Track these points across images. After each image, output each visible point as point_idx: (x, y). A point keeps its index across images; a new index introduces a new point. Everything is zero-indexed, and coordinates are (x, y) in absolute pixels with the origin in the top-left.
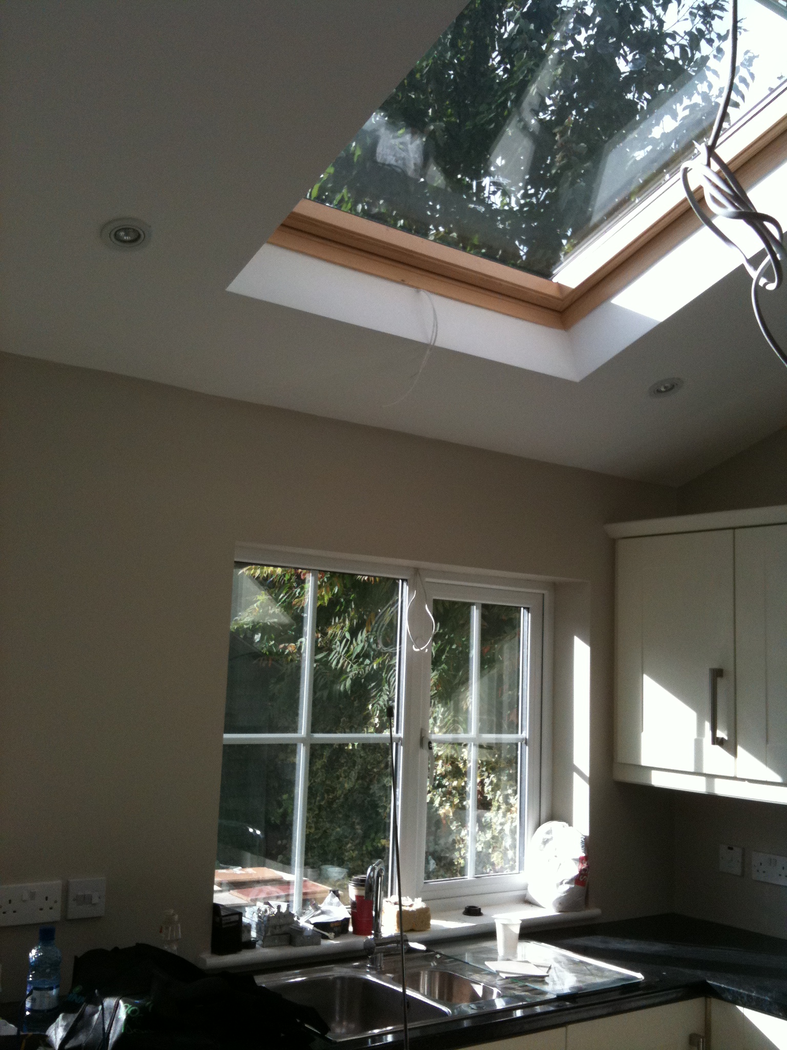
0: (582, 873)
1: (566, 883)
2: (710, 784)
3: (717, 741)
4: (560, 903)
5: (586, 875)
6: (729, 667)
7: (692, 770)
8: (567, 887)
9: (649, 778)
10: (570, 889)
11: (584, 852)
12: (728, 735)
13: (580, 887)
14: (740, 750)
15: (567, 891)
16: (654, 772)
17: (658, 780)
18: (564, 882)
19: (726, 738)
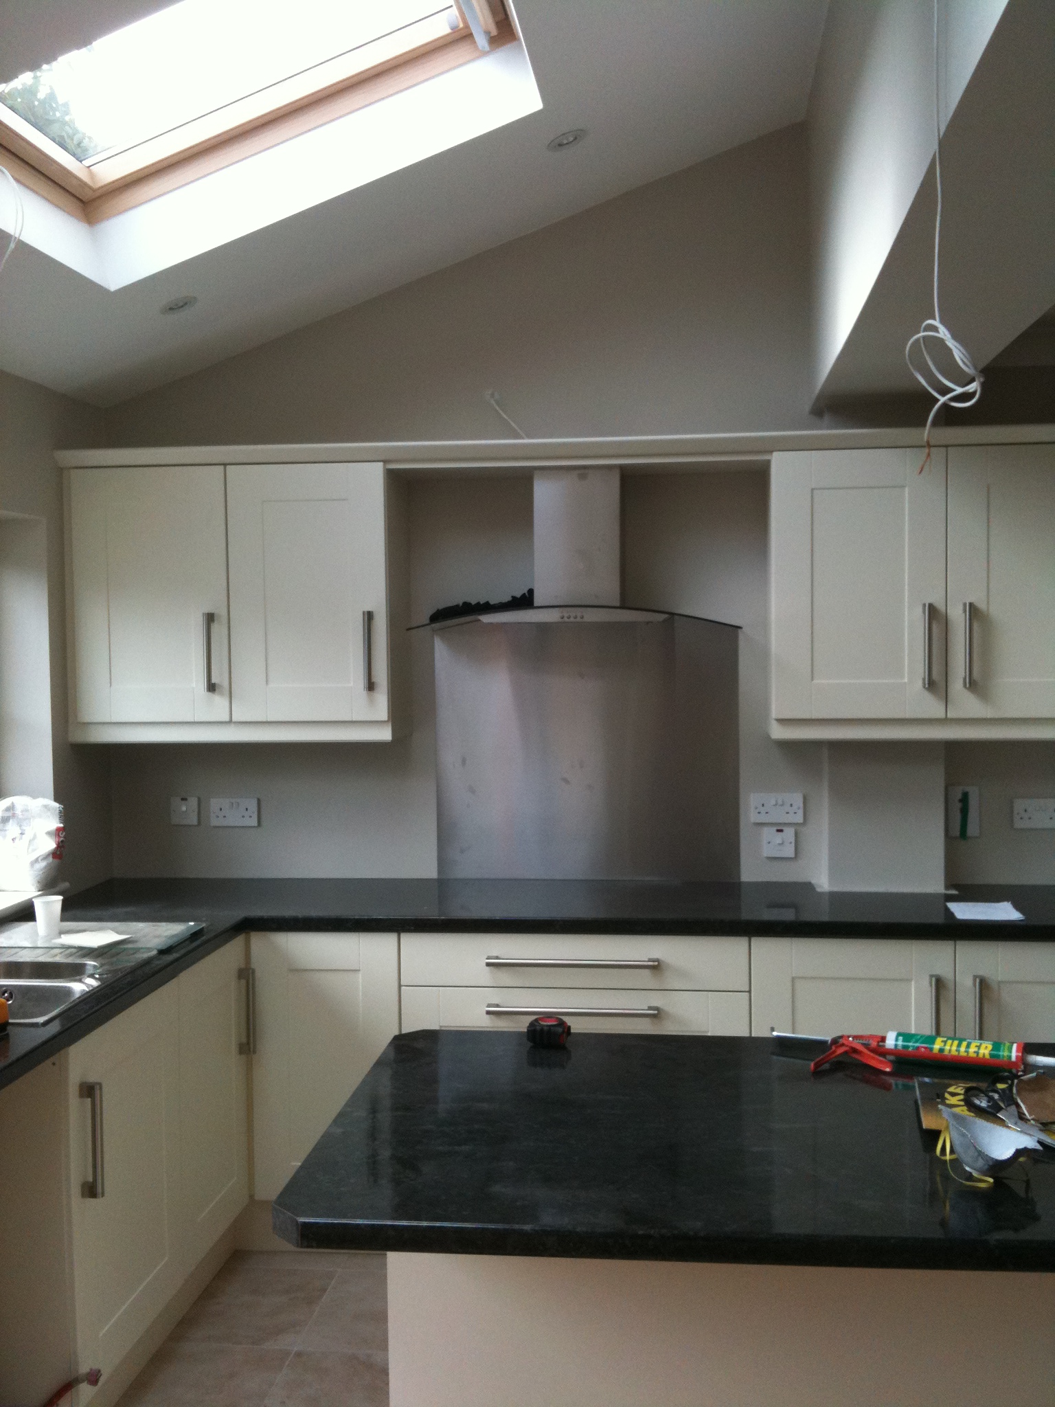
0: (60, 846)
1: (42, 860)
3: (211, 687)
4: (39, 882)
5: (63, 846)
6: (223, 612)
8: (43, 864)
10: (49, 865)
11: (61, 823)
13: (57, 861)
15: (45, 867)
18: (40, 859)
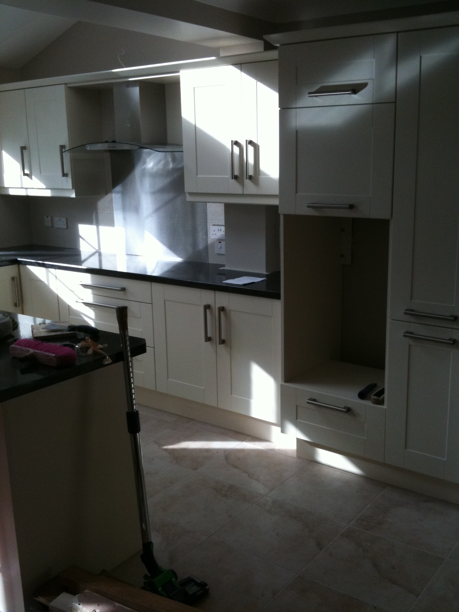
2: (27, 192)
3: (25, 174)
6: (27, 146)
7: (20, 187)
9: (8, 191)
12: (30, 173)
14: (33, 177)
16: (10, 189)
17: (12, 192)
19: (29, 173)
